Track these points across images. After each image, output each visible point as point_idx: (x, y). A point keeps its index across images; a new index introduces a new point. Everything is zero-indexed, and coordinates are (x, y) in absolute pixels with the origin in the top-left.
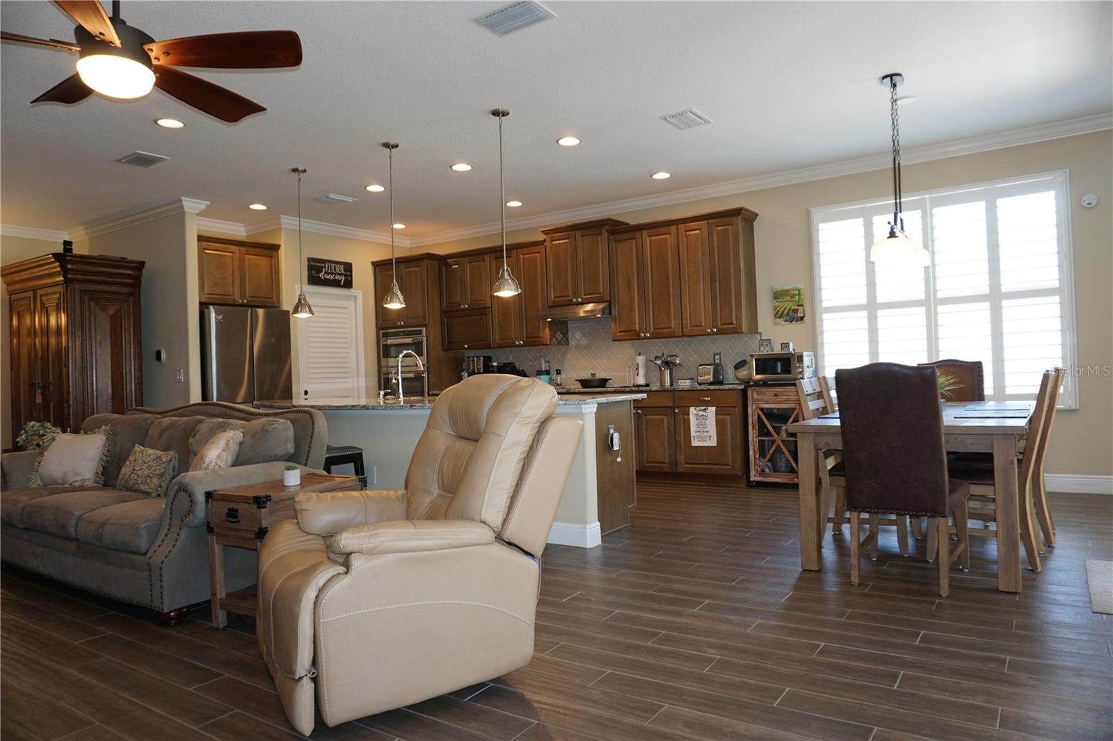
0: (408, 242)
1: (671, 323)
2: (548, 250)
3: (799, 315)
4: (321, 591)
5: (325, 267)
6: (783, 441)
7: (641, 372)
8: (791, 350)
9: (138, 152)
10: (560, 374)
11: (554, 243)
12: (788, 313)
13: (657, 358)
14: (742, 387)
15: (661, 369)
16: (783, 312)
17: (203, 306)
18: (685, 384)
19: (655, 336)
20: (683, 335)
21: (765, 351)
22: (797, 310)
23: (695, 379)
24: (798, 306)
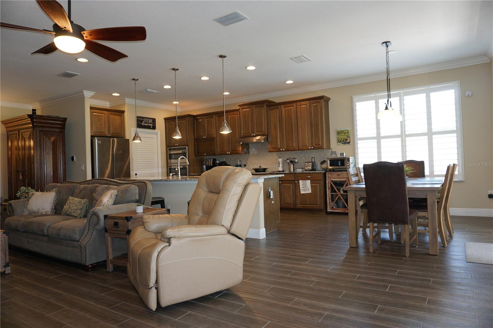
0: (180, 109)
1: (293, 144)
2: (241, 113)
3: (348, 141)
4: (159, 253)
5: (144, 120)
6: (341, 195)
7: (281, 165)
8: (345, 156)
9: (67, 71)
10: (246, 166)
11: (243, 110)
12: (343, 141)
13: (287, 159)
14: (324, 172)
15: (289, 164)
16: (341, 140)
17: (92, 137)
18: (299, 171)
19: (286, 150)
20: (299, 150)
21: (334, 156)
22: (347, 139)
23: (304, 168)
24: (348, 137)
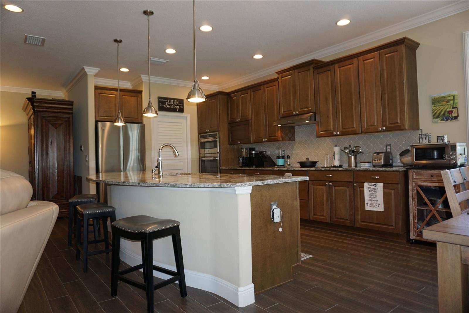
1: (353, 124)
2: (280, 84)
3: (453, 115)
5: (168, 102)
7: (337, 157)
8: (446, 141)
9: (26, 35)
10: (289, 158)
11: (283, 79)
12: (444, 114)
13: (346, 148)
14: (404, 169)
15: (349, 156)
16: (440, 113)
17: (97, 122)
18: (366, 166)
19: (343, 134)
20: (362, 133)
21: (424, 142)
22: (452, 111)
23: (372, 162)
24: (453, 108)
